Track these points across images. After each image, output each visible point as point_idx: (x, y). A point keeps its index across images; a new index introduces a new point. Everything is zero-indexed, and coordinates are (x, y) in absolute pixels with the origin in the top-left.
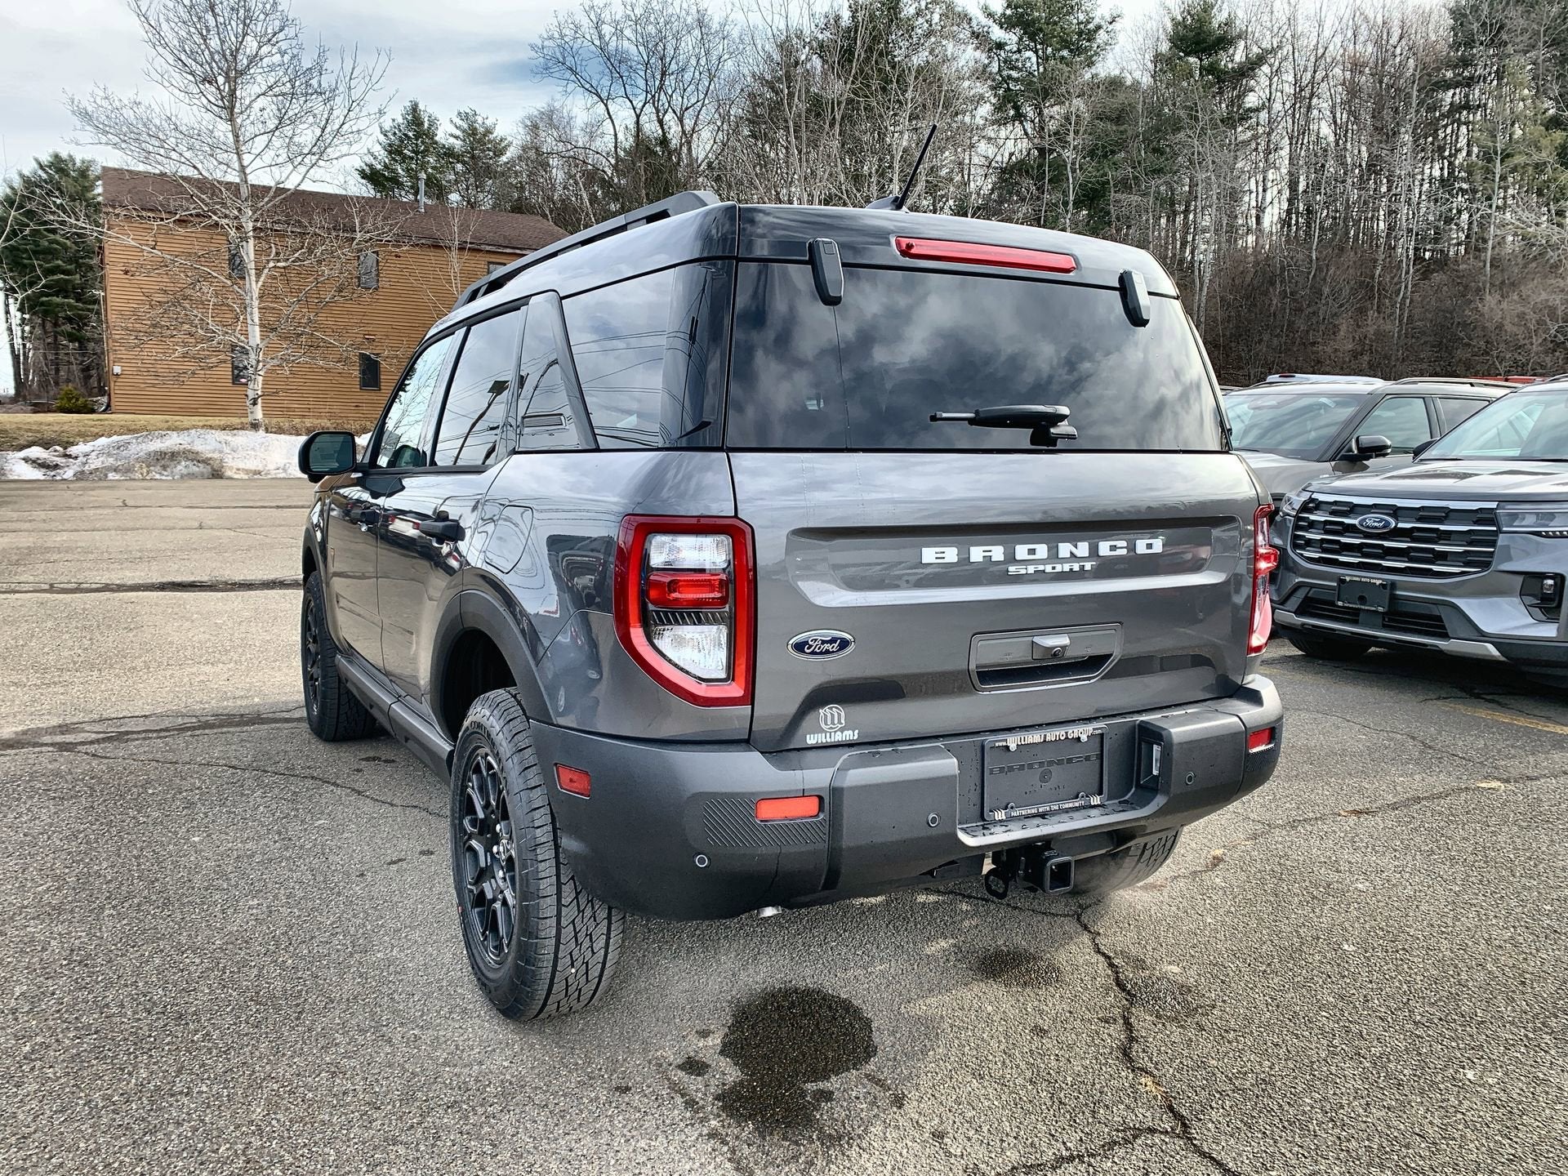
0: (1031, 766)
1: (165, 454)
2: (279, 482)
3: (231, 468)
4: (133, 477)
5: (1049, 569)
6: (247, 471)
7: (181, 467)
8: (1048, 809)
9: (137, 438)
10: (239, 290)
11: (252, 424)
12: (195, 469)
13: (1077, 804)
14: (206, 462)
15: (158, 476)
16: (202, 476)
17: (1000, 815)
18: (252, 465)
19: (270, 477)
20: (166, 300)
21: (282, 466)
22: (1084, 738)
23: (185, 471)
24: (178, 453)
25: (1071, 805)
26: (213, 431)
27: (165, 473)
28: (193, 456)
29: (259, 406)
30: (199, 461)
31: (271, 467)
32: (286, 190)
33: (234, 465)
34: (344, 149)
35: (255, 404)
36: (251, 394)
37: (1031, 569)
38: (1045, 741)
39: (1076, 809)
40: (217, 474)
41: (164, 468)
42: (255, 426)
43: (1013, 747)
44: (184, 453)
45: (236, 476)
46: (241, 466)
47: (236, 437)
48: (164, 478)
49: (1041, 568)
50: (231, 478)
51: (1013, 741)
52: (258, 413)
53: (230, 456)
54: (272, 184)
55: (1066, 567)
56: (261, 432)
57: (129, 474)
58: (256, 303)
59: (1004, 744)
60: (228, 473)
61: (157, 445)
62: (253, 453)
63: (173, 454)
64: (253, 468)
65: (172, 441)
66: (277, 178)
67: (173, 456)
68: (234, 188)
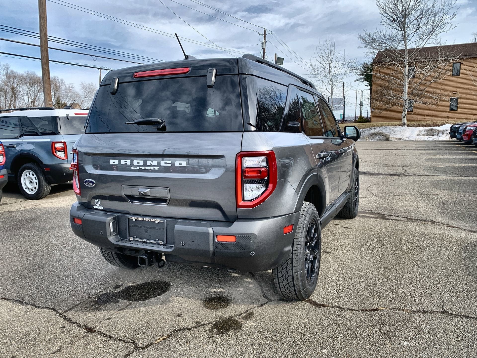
0: (141, 227)
1: (374, 133)
2: (406, 142)
3: (392, 138)
4: (364, 140)
5: (143, 168)
6: (397, 139)
7: (377, 137)
8: (146, 241)
9: (368, 129)
10: (402, 83)
11: (403, 124)
12: (381, 138)
13: (155, 242)
14: (384, 136)
15: (371, 140)
16: (383, 140)
17: (131, 238)
18: (398, 137)
19: (403, 140)
20: (381, 88)
21: (408, 137)
22: (157, 222)
23: (378, 139)
24: (377, 133)
25: (153, 242)
26: (389, 127)
27: (373, 139)
28: (381, 134)
29: (406, 118)
30: (382, 136)
31: (405, 137)
32: (420, 48)
33: (393, 137)
34: (440, 31)
35: (404, 117)
36: (403, 115)
37: (138, 168)
38: (144, 220)
39: (155, 244)
40: (387, 139)
41: (373, 138)
42: (404, 125)
43: (134, 220)
44: (379, 133)
45: (393, 140)
46: (395, 137)
47: (396, 128)
48: (372, 141)
49: (141, 168)
50: (391, 141)
51: (134, 218)
52: (405, 120)
53: (392, 134)
54: (416, 47)
55: (149, 168)
56: (406, 126)
57: (363, 140)
58: (407, 86)
59: (132, 218)
60: (391, 139)
61: (373, 131)
62: (400, 133)
63: (376, 133)
64: (399, 138)
65: (378, 130)
66: (418, 45)
67: (375, 134)
68: (403, 51)
